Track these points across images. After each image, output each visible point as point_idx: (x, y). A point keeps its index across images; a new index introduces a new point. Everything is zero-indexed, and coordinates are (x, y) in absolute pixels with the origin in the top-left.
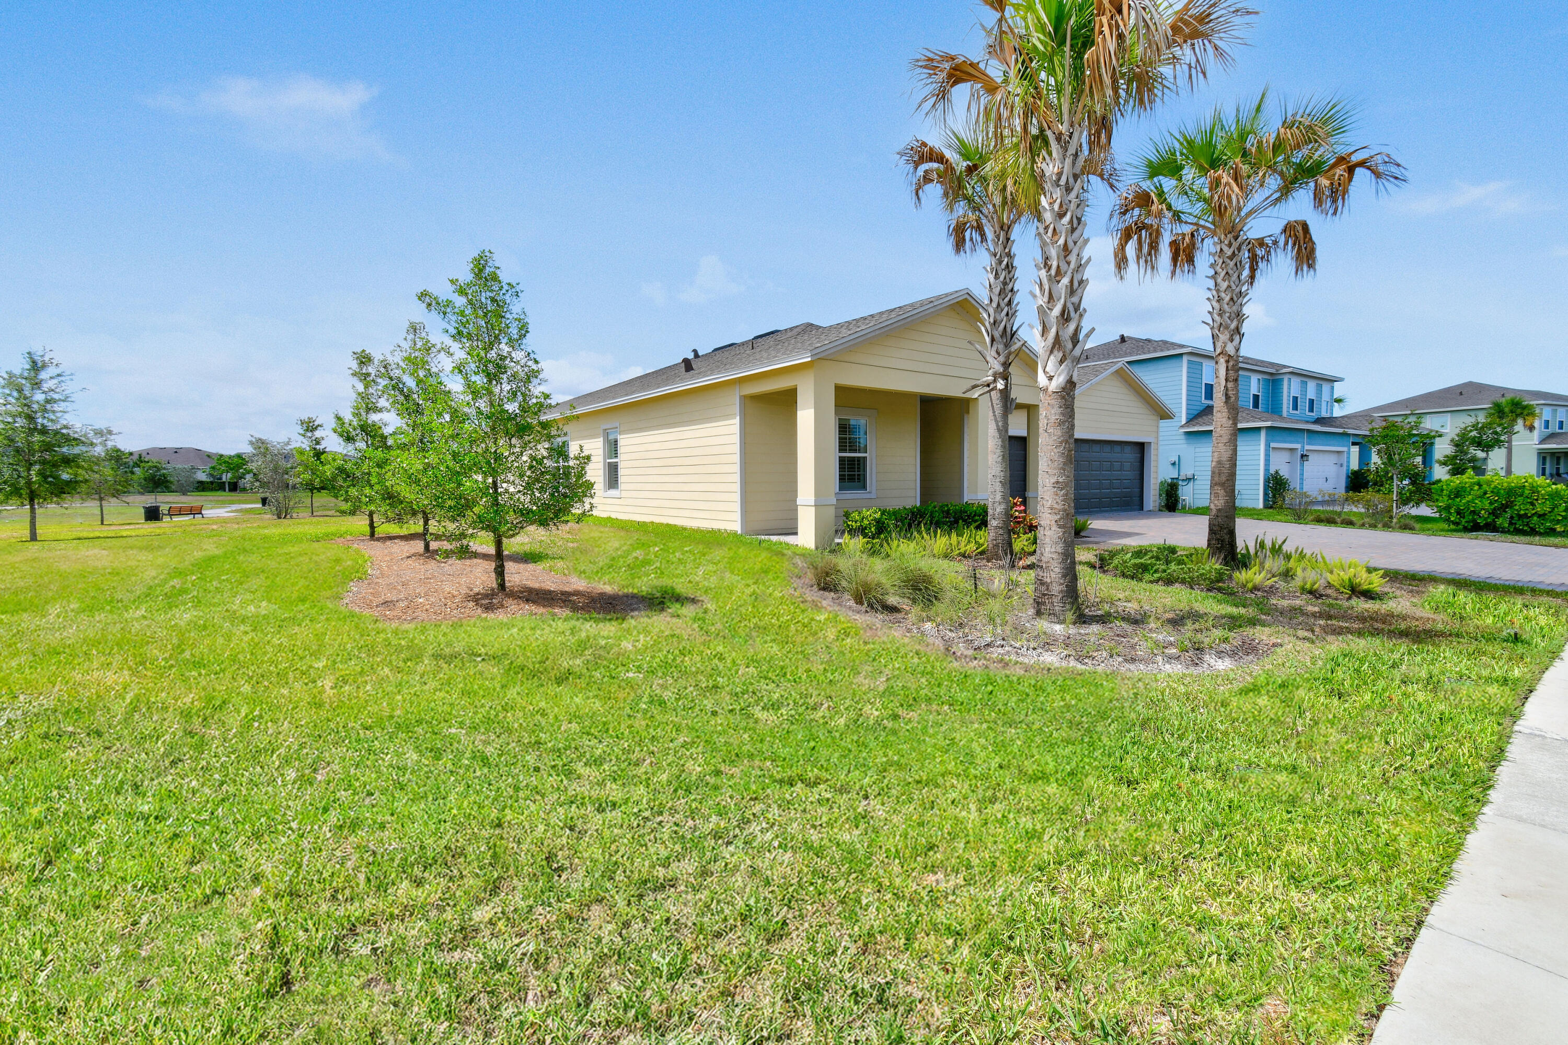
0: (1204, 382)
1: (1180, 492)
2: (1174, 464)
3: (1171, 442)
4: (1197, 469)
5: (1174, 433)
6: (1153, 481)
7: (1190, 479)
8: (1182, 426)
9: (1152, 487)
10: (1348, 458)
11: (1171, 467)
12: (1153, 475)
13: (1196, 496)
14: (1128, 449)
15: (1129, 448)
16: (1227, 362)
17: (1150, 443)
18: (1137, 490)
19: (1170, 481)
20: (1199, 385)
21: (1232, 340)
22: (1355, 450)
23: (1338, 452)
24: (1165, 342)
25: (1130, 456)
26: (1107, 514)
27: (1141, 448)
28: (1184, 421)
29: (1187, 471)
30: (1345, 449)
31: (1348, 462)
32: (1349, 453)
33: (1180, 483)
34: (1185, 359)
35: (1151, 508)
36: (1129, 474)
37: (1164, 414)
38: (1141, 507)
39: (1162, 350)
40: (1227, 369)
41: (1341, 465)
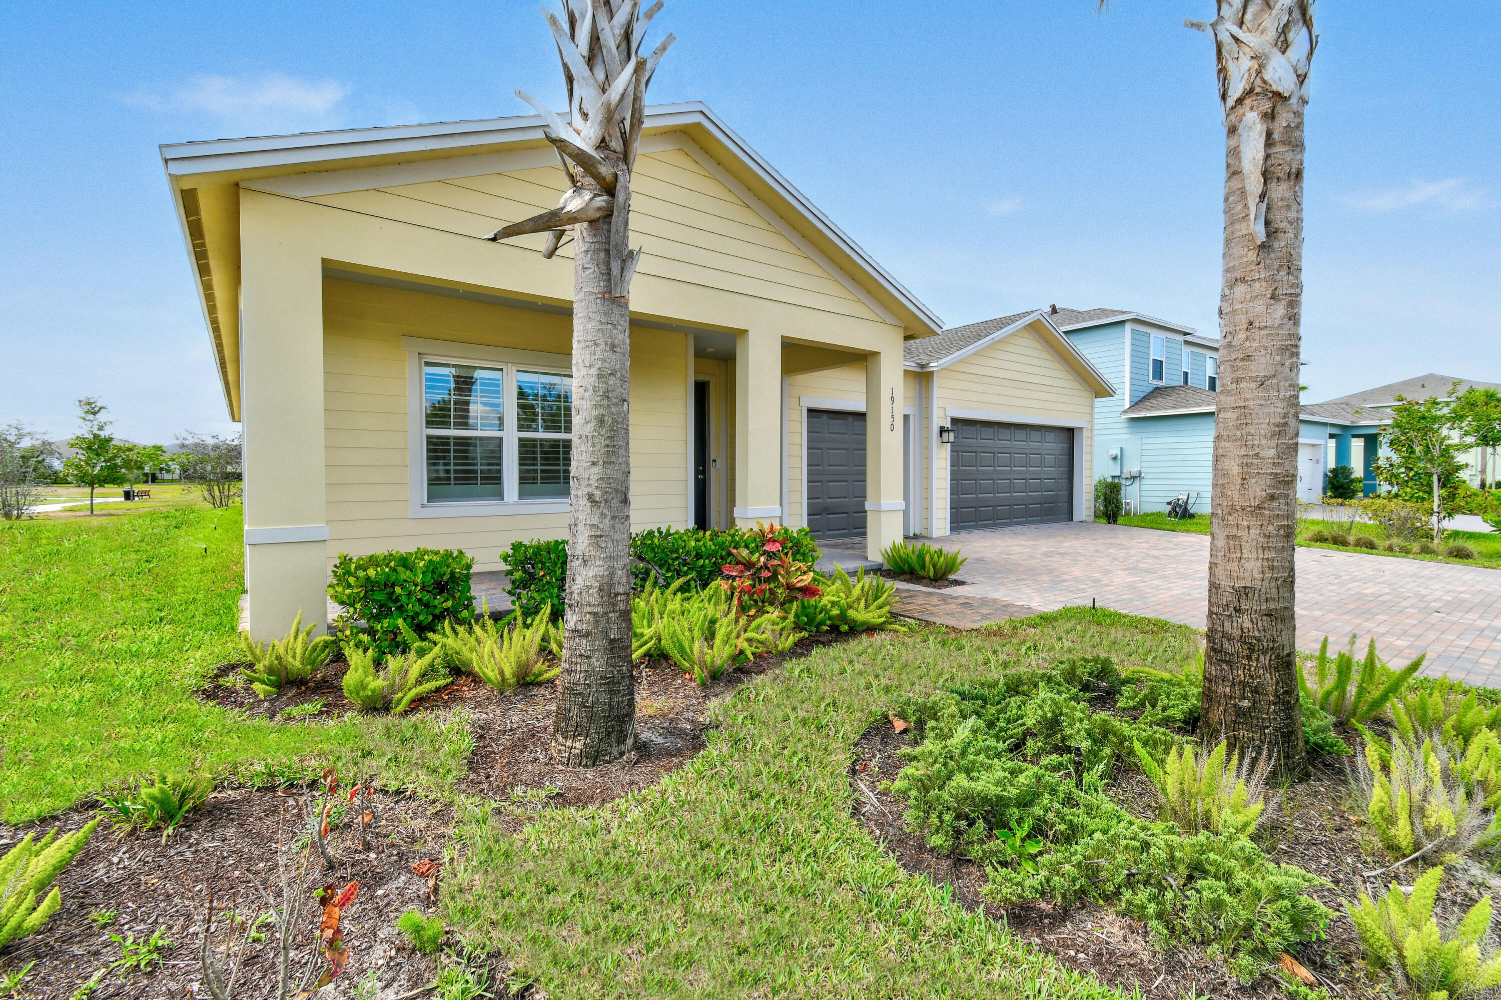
0: (1152, 357)
1: (1123, 492)
2: (1115, 458)
3: (1111, 431)
4: (1144, 464)
5: (1115, 420)
6: (1086, 481)
7: (1135, 477)
8: (1125, 412)
9: (1085, 488)
10: (1326, 453)
11: (1111, 462)
12: (1086, 473)
13: (1143, 499)
14: (1050, 436)
15: (1053, 435)
16: (1270, 116)
17: (1081, 429)
18: (1065, 493)
19: (1109, 480)
20: (1145, 361)
21: (1284, 45)
22: (1332, 443)
23: (1313, 445)
24: (1103, 310)
25: (1053, 446)
26: (1019, 528)
27: (1069, 433)
28: (1127, 405)
29: (1132, 468)
30: (1321, 442)
31: (1326, 458)
32: (1326, 447)
33: (1123, 482)
34: (1128, 327)
35: (1084, 518)
36: (1052, 471)
37: (1100, 390)
38: (1070, 516)
39: (1099, 318)
40: (1269, 141)
41: (1318, 462)
